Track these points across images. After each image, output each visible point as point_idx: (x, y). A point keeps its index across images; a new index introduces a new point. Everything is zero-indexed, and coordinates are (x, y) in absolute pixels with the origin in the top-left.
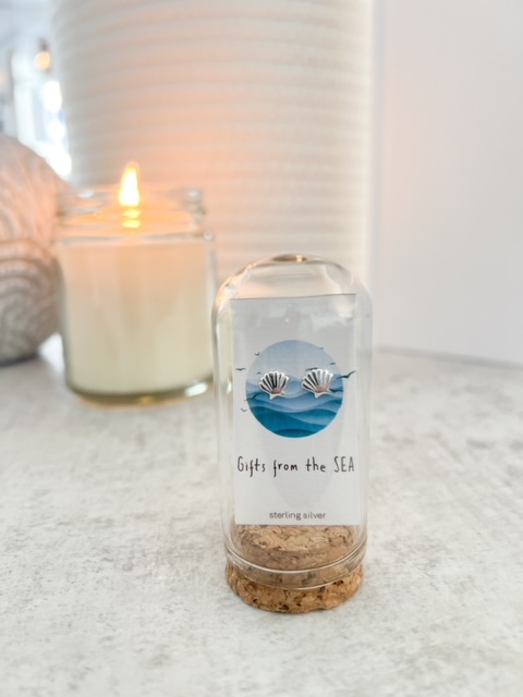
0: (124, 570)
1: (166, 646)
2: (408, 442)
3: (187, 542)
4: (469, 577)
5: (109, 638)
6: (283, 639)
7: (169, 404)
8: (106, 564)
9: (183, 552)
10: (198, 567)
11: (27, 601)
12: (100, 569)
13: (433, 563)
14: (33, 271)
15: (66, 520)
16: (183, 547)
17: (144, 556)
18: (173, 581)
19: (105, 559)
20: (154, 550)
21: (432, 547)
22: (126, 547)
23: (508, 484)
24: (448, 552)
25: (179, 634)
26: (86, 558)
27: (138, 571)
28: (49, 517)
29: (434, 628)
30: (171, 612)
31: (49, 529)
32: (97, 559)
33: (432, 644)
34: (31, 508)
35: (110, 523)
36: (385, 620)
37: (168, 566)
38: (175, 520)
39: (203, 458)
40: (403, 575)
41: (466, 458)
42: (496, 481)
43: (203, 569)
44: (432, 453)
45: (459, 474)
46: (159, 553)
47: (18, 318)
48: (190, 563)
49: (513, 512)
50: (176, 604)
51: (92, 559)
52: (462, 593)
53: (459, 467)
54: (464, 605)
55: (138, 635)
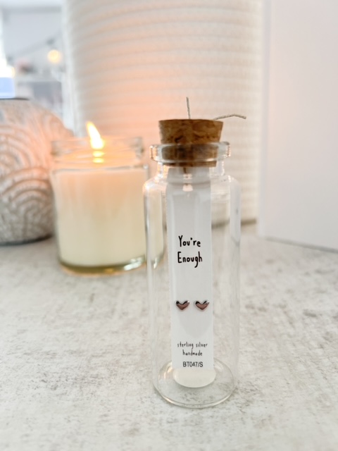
0: (51, 389)
1: (58, 445)
2: (262, 309)
3: (95, 373)
4: (270, 416)
5: (27, 435)
7: (117, 274)
8: (43, 384)
9: (91, 379)
10: (96, 391)
12: (37, 387)
13: (248, 403)
15: (29, 352)
16: (92, 376)
17: (67, 380)
18: (78, 399)
19: (43, 381)
20: (74, 377)
21: (251, 390)
22: (58, 373)
23: (322, 347)
24: (262, 395)
25: (68, 437)
26: (32, 379)
27: (59, 391)
28: (20, 349)
30: (69, 421)
31: (17, 357)
32: (38, 380)
34: (12, 342)
35: (54, 355)
36: (202, 442)
37: (78, 389)
38: (93, 356)
39: (125, 314)
40: (225, 410)
41: (299, 324)
42: (314, 344)
43: (98, 393)
44: (276, 319)
45: (290, 336)
46: (76, 379)
47: (34, 215)
48: (92, 388)
49: (318, 368)
50: (74, 416)
51: (35, 380)
52: (261, 428)
53: (291, 331)
54: (258, 437)
55: (45, 435)
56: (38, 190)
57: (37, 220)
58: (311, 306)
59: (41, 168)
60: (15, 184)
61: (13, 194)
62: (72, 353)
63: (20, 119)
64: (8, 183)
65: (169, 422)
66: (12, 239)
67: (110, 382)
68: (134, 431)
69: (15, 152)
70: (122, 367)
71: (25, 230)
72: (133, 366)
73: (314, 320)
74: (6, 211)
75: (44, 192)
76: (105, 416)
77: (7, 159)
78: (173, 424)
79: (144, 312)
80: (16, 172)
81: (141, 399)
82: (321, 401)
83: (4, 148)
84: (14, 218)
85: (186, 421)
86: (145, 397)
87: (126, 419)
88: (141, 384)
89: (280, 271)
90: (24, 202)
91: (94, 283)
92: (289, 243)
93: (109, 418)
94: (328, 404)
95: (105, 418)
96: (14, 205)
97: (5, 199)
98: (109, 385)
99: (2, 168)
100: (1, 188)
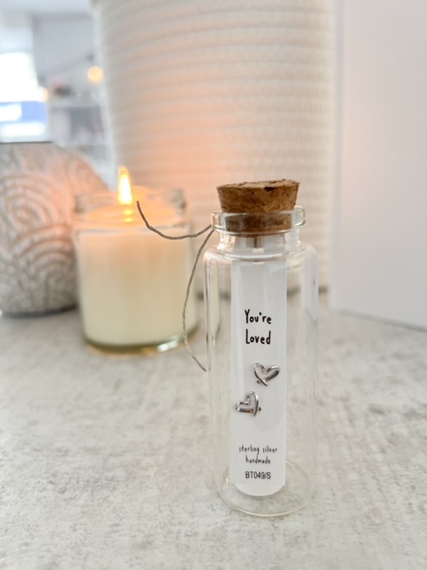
0: (59, 492)
1: (60, 556)
3: (110, 475)
4: (305, 533)
5: (27, 544)
6: (139, 564)
7: (149, 353)
8: (50, 486)
9: (105, 482)
10: (109, 496)
12: (44, 490)
15: (38, 447)
16: (106, 478)
17: (77, 482)
18: (88, 505)
19: (51, 482)
20: (86, 479)
21: (290, 501)
22: (68, 474)
23: (383, 451)
25: (72, 548)
26: (39, 479)
27: (67, 495)
28: (28, 444)
30: (75, 530)
31: (24, 454)
32: (45, 481)
34: (20, 435)
35: (66, 452)
36: (222, 560)
37: (90, 493)
38: (111, 455)
39: (154, 404)
41: (360, 423)
42: (374, 447)
43: (112, 498)
44: (333, 416)
45: (346, 437)
46: (88, 481)
47: (58, 281)
48: (105, 492)
49: (374, 478)
50: (81, 524)
51: (42, 481)
52: (292, 546)
53: (349, 431)
54: (288, 557)
55: (46, 545)
56: (61, 251)
57: (61, 286)
58: (380, 400)
59: (65, 226)
60: (33, 245)
61: (31, 256)
62: (87, 450)
63: (41, 166)
64: (25, 243)
65: (187, 536)
66: (32, 310)
67: (127, 486)
68: (146, 545)
69: (34, 206)
70: (142, 468)
71: (46, 299)
72: (155, 468)
73: (380, 418)
74: (24, 277)
76: (116, 525)
77: (24, 215)
78: (191, 538)
79: (177, 403)
80: (36, 231)
81: (160, 507)
82: (369, 518)
83: (21, 202)
84: (33, 285)
85: (207, 534)
86: (165, 506)
87: (139, 530)
88: (161, 490)
89: (349, 354)
90: (45, 266)
91: (123, 366)
92: (366, 318)
93: (120, 528)
94: (377, 521)
95: (115, 528)
96: (32, 270)
97: (22, 263)
98: (125, 489)
99: (18, 226)
100: (18, 250)
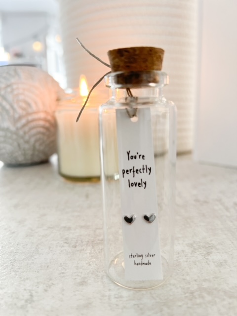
0: (73, 247)
1: (86, 278)
2: (206, 202)
4: (225, 261)
5: (63, 273)
8: (65, 245)
9: (99, 242)
10: (104, 248)
11: (32, 256)
12: (63, 246)
13: (209, 254)
14: (47, 125)
15: (52, 226)
16: (99, 240)
17: (82, 242)
18: (93, 253)
19: (66, 243)
20: (86, 240)
21: (209, 247)
22: (75, 238)
24: (217, 249)
25: (92, 274)
26: (58, 242)
27: (78, 248)
28: (45, 225)
29: (205, 280)
30: (90, 265)
31: (44, 230)
32: (62, 242)
33: (202, 287)
34: (38, 221)
35: (69, 229)
36: (183, 275)
37: (91, 247)
38: (97, 229)
40: (194, 258)
41: (232, 210)
44: (216, 208)
45: (228, 217)
46: (88, 242)
47: (41, 145)
48: (101, 246)
50: (92, 262)
51: (60, 242)
52: (220, 267)
53: (228, 214)
54: (220, 272)
55: (75, 273)
56: (43, 127)
57: (42, 148)
59: (46, 112)
60: (28, 122)
61: (26, 129)
62: (81, 227)
64: (24, 121)
66: (24, 162)
69: (29, 100)
71: (33, 155)
74: (21, 141)
75: (47, 129)
77: (23, 105)
80: (28, 114)
83: (21, 97)
89: (212, 181)
90: (34, 135)
96: (27, 137)
97: (21, 133)
99: (20, 111)
100: (19, 125)
